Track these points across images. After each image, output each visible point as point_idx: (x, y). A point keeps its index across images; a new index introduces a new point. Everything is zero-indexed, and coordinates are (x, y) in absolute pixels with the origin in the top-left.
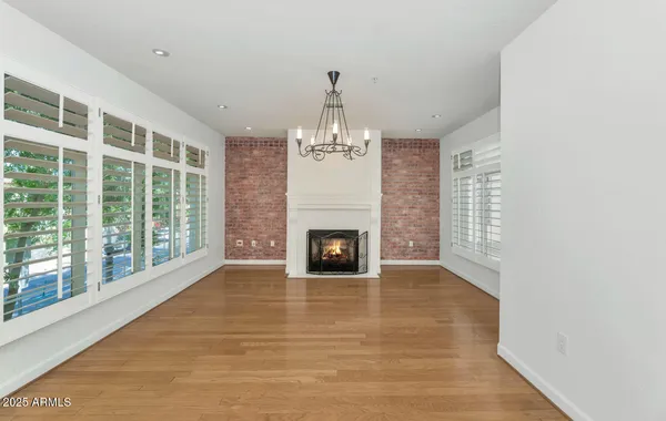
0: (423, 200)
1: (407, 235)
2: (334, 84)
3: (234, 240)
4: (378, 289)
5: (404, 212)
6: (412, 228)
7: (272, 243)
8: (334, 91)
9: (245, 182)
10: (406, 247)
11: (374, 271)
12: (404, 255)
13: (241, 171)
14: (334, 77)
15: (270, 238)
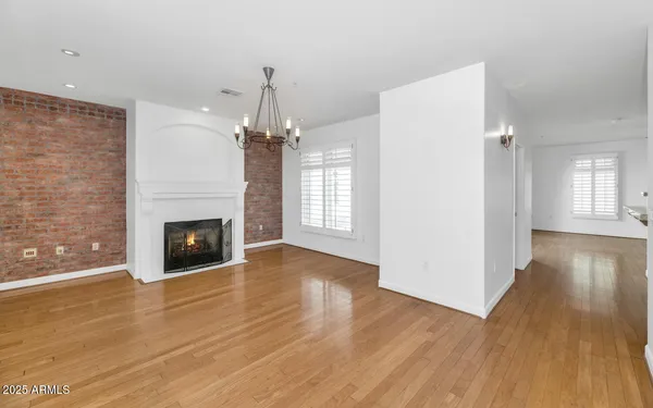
0: (270, 188)
1: (257, 220)
2: (269, 79)
3: (19, 249)
4: (243, 275)
5: (255, 198)
6: (262, 213)
7: (96, 246)
9: (40, 161)
10: (257, 230)
11: (238, 257)
12: (255, 238)
13: (31, 144)
14: (269, 72)
15: (92, 238)
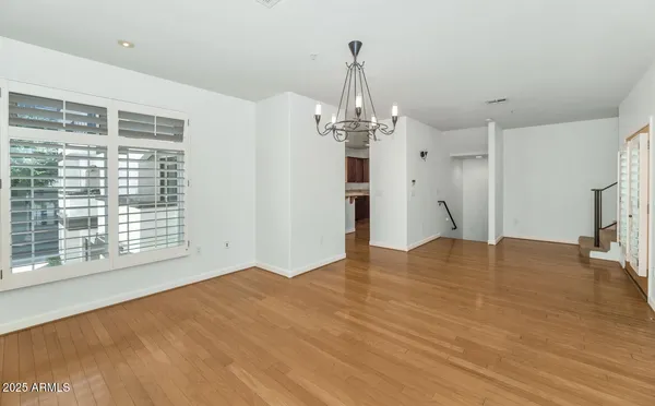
2: (355, 56)
8: (355, 64)
14: (355, 47)
